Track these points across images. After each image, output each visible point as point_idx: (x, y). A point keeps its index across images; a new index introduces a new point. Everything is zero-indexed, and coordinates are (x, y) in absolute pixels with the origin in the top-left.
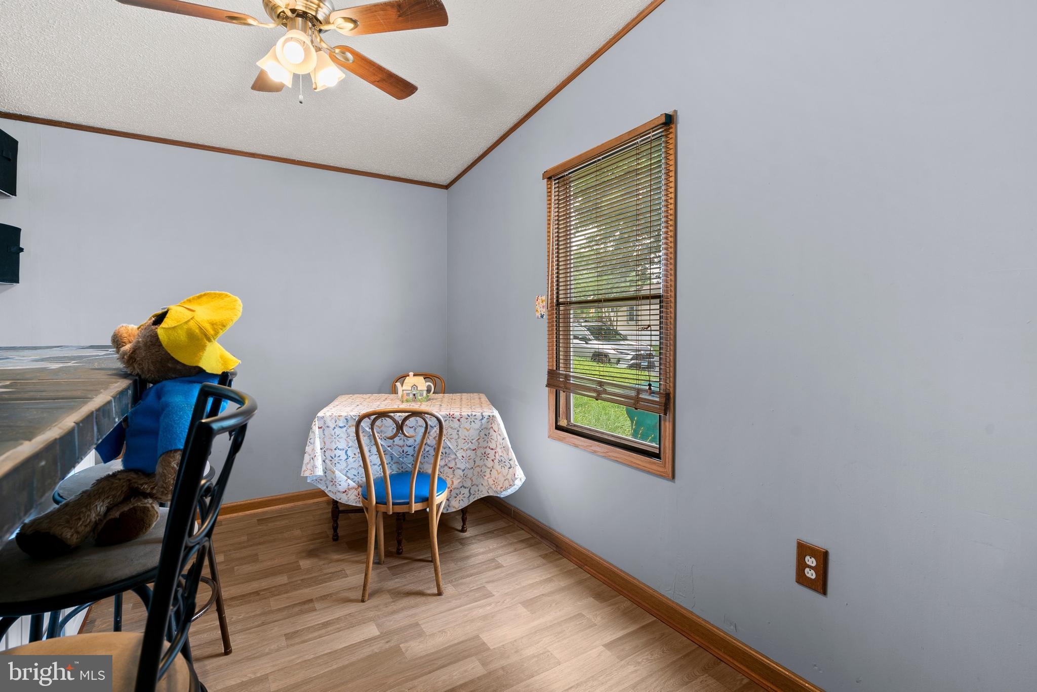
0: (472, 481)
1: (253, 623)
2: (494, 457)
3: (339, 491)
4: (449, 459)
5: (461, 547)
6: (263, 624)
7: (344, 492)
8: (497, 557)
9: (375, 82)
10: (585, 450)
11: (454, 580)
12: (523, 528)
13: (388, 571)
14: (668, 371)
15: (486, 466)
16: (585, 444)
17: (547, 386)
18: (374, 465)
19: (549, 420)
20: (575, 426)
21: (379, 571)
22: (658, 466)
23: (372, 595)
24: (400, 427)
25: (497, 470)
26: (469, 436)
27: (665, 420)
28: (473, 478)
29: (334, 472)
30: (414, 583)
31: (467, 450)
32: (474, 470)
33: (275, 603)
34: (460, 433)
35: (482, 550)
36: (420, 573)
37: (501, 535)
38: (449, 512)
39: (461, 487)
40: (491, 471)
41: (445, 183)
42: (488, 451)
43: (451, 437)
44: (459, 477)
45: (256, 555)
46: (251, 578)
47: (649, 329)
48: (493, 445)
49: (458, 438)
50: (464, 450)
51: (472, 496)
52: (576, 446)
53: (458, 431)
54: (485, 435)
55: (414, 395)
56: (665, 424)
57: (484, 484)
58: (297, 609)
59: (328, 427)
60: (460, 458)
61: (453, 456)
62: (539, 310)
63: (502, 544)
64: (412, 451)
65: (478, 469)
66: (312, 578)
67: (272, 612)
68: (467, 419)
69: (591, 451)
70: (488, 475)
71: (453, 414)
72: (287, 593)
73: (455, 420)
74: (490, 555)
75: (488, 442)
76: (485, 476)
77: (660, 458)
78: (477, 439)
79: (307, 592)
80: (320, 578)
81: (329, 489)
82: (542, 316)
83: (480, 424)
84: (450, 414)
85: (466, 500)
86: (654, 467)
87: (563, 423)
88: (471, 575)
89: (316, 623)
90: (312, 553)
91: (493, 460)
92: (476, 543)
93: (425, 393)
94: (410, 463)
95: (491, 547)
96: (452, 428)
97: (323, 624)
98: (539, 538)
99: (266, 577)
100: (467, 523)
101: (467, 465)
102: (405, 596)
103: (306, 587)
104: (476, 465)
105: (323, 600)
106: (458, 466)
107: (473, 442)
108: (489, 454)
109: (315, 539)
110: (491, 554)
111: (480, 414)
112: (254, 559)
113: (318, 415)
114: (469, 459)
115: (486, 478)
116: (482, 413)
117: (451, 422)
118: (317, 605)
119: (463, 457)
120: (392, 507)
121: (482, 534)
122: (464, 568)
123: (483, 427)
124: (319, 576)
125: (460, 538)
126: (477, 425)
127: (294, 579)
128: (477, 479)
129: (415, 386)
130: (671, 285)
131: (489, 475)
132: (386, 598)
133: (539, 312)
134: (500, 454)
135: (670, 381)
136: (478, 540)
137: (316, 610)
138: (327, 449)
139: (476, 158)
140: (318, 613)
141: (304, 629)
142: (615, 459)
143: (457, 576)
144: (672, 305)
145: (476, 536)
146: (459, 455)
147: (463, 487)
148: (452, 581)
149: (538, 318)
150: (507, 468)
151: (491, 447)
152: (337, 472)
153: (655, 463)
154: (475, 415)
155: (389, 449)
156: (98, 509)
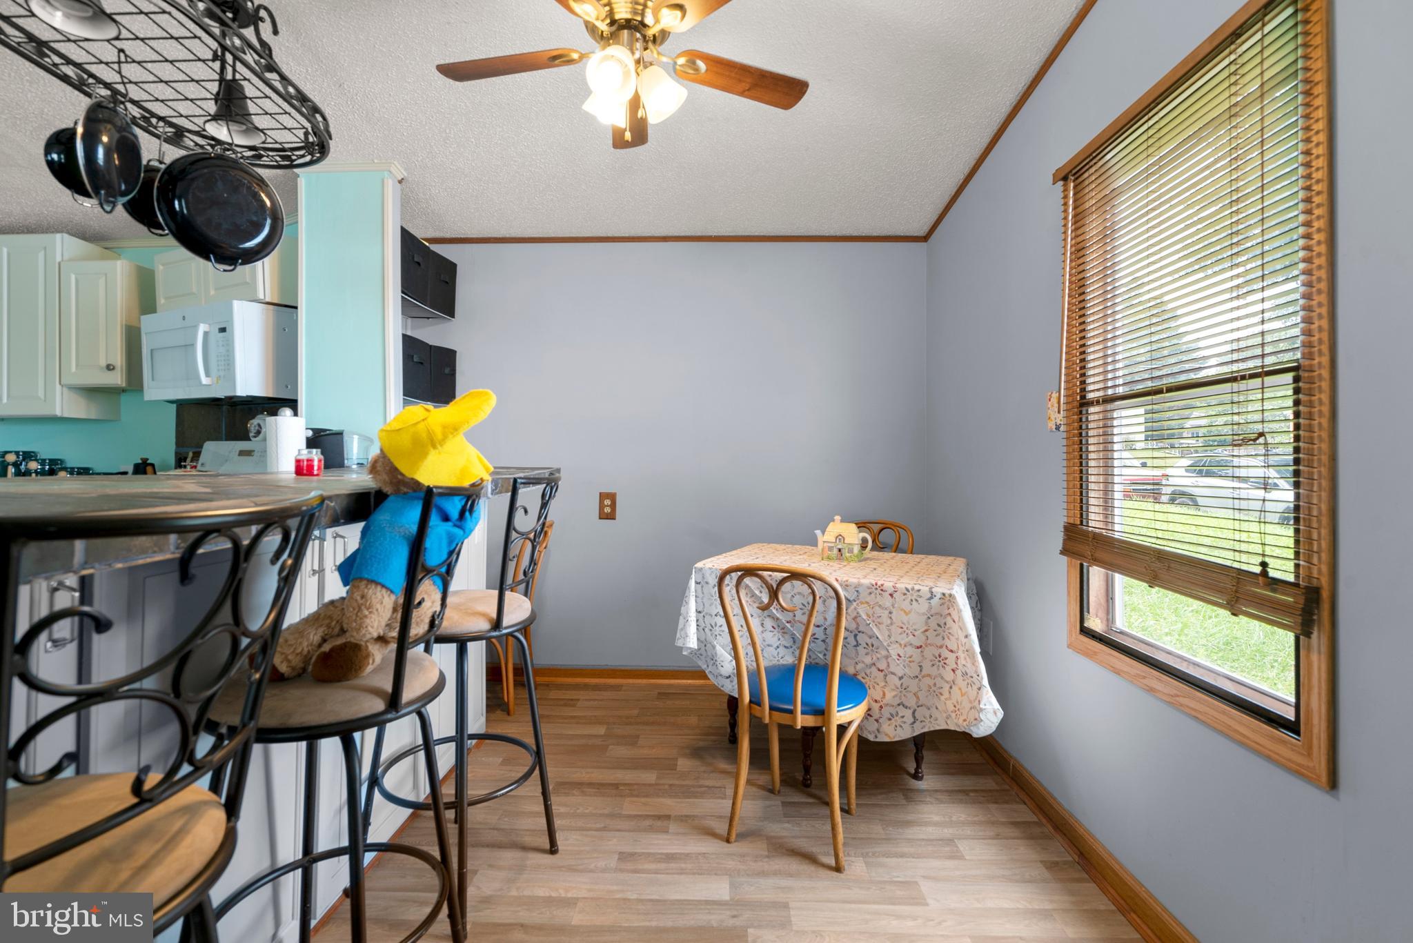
0: (918, 698)
1: (596, 823)
2: (955, 666)
3: (721, 675)
4: (879, 656)
5: (904, 802)
6: (605, 829)
7: (727, 678)
8: (959, 839)
9: (744, 91)
10: (1132, 682)
11: (870, 854)
12: (1026, 801)
13: (781, 808)
14: (1315, 536)
15: (942, 678)
16: (1134, 672)
17: (1062, 553)
18: (769, 645)
19: (1069, 615)
20: (1122, 633)
21: (768, 803)
22: (1293, 750)
23: (742, 836)
24: (774, 594)
25: (960, 689)
26: (908, 623)
27: (1309, 649)
28: (920, 694)
29: (714, 647)
30: (808, 837)
31: (905, 646)
32: (920, 680)
33: (630, 806)
34: (893, 616)
35: (936, 818)
36: (823, 824)
37: (980, 803)
38: (877, 740)
39: (899, 705)
40: (951, 688)
41: (922, 233)
42: (945, 653)
43: (879, 620)
44: (893, 687)
45: (638, 737)
46: (621, 765)
47: (1261, 440)
48: (953, 646)
49: (892, 624)
50: (901, 645)
51: (917, 724)
52: (1117, 672)
53: (890, 613)
54: (939, 625)
55: (840, 550)
56: (1308, 656)
57: (939, 707)
58: (648, 823)
59: (707, 583)
60: (895, 657)
61: (884, 653)
62: (1053, 417)
63: (976, 819)
64: (822, 634)
65: (928, 681)
66: (682, 786)
67: (620, 816)
68: (905, 594)
69: (1145, 687)
70: (946, 695)
71: (882, 585)
72: (646, 796)
73: (886, 595)
74: (947, 832)
75: (944, 639)
76: (941, 694)
77: (1298, 733)
78: (924, 629)
79: (670, 804)
80: (692, 789)
81: (709, 669)
82: (1058, 428)
83: (926, 605)
84: (876, 584)
85: (907, 727)
86: (1286, 752)
87: (1095, 623)
88: (902, 856)
89: (660, 851)
90: (697, 753)
91: (953, 670)
92: (932, 803)
93: (856, 549)
94: (820, 653)
95: (954, 818)
96: (880, 606)
97: (667, 855)
98: (1051, 828)
99: (635, 769)
100: (924, 766)
101: (907, 670)
102: (789, 855)
103: (671, 797)
104: (923, 673)
105: (682, 821)
106: (892, 669)
107: (916, 633)
108: (946, 659)
109: (707, 734)
110: (951, 831)
111: (927, 589)
112: (632, 741)
113: (696, 566)
114: (910, 662)
115: (942, 698)
116: (931, 588)
117: (878, 596)
118: (673, 827)
119: (899, 655)
120: (770, 713)
121: (947, 791)
122: (896, 839)
123: (933, 611)
124: (693, 786)
125: (907, 787)
126: (923, 607)
127: (662, 781)
128: (927, 697)
129: (840, 537)
130: (1320, 341)
131: (948, 693)
132: (760, 847)
133: (1053, 419)
134: (964, 662)
135: (1320, 558)
136: (937, 799)
137: (668, 832)
138: (707, 614)
139: (961, 181)
140: (669, 837)
141: (643, 853)
142: (1194, 713)
143: (876, 849)
144: (1325, 385)
145: (936, 791)
146: (893, 653)
147: (901, 706)
148: (867, 853)
149: (1051, 431)
150: (975, 688)
151: (950, 647)
152: (718, 648)
153: (1284, 742)
154: (919, 591)
155: (788, 625)
156: (311, 637)
